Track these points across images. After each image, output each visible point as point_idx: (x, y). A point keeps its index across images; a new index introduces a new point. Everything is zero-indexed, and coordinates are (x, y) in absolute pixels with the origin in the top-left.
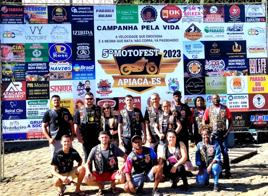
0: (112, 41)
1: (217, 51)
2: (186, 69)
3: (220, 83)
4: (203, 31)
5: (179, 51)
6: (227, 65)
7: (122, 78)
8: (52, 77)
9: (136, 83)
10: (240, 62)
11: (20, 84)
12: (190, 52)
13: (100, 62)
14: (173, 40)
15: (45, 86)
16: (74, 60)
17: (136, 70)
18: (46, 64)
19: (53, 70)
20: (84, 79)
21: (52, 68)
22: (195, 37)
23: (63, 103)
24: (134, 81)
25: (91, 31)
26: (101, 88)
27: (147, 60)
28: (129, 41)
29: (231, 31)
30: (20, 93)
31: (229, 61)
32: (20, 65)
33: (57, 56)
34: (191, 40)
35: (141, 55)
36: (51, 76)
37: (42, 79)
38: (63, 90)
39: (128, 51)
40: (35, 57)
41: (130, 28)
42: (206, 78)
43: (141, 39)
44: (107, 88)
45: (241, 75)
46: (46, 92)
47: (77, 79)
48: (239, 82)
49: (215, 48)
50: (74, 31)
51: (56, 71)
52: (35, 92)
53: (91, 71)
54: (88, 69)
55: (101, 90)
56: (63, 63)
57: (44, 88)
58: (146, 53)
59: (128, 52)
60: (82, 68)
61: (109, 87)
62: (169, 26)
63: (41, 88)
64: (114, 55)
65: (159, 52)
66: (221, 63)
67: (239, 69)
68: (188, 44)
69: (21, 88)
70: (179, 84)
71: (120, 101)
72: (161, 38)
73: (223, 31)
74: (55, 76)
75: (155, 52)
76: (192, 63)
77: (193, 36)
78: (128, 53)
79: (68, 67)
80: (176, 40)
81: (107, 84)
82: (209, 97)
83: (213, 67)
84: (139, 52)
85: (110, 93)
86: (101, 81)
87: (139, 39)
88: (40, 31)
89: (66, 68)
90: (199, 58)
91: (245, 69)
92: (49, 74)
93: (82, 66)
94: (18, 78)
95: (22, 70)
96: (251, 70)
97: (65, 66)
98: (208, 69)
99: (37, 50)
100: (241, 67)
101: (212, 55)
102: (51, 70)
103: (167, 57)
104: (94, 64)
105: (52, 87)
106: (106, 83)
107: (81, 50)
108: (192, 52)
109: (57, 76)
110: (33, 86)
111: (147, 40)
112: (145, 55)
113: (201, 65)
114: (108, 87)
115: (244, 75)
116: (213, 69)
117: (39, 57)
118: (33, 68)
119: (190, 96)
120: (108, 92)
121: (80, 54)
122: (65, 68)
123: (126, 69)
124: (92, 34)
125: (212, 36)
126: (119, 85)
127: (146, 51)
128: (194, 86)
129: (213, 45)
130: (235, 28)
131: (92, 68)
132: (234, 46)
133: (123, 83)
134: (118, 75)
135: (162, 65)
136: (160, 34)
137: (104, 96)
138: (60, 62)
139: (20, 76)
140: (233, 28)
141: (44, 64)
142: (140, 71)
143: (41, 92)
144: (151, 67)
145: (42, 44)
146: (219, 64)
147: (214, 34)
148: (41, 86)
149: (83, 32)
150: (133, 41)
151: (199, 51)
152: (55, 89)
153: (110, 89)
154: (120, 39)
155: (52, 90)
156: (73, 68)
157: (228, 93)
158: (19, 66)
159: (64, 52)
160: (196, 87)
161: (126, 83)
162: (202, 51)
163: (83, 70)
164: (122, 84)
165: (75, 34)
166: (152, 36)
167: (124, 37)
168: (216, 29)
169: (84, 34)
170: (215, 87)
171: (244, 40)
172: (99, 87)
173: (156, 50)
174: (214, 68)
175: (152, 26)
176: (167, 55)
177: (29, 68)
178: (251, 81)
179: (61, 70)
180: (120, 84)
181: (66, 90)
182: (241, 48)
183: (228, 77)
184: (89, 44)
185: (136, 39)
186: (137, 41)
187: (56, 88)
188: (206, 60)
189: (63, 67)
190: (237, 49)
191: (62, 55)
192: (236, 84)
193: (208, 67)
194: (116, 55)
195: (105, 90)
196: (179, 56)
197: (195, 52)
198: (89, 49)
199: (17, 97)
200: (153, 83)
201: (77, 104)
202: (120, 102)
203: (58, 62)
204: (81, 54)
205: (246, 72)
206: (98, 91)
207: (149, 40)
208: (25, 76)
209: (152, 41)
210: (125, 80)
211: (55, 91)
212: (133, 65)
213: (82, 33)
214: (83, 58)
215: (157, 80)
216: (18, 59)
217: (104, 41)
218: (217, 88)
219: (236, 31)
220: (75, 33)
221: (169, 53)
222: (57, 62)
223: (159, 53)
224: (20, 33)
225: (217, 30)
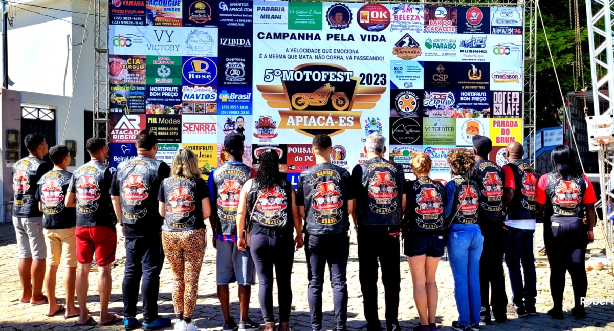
0: (280, 57)
1: (444, 78)
2: (393, 105)
3: (446, 128)
4: (422, 46)
5: (384, 75)
6: (458, 100)
7: (294, 115)
8: (186, 109)
9: (315, 123)
10: (480, 97)
11: (137, 118)
12: (400, 78)
13: (260, 88)
14: (375, 58)
15: (176, 122)
16: (220, 84)
17: (315, 102)
18: (177, 88)
19: (188, 98)
20: (235, 114)
21: (186, 95)
22: (410, 55)
23: (202, 149)
24: (312, 121)
25: (248, 40)
26: (261, 129)
27: (333, 88)
28: (306, 57)
29: (467, 47)
30: (136, 132)
31: (462, 94)
32: (138, 88)
33: (195, 76)
34: (402, 60)
35: (325, 80)
36: (184, 108)
37: (171, 112)
38: (202, 130)
39: (305, 72)
40: (162, 77)
41: (309, 37)
42: (425, 119)
43: (326, 54)
44: (270, 129)
45: (479, 117)
46: (176, 131)
47: (224, 114)
48: (476, 128)
49: (440, 72)
50: (221, 39)
51: (192, 99)
52: (160, 131)
53: (246, 102)
54: (241, 98)
55: (260, 132)
56: (203, 88)
57: (173, 126)
58: (331, 76)
59: (305, 74)
60: (232, 97)
61: (274, 128)
62: (369, 36)
63: (169, 126)
64: (282, 78)
65: (352, 76)
66: (448, 96)
67: (477, 108)
68: (398, 65)
69: (139, 125)
70: (381, 128)
71: (290, 150)
72: (357, 55)
73: (454, 46)
74: (191, 108)
75: (346, 76)
76: (403, 95)
77: (406, 52)
78: (305, 77)
79: (211, 94)
80: (379, 58)
81: (270, 122)
82: (428, 149)
83: (436, 102)
84: (321, 74)
85: (274, 137)
86: (261, 117)
87: (322, 54)
88: (169, 37)
89: (208, 96)
90: (414, 88)
91: (486, 107)
92: (181, 104)
93: (232, 94)
94: (134, 109)
95: (141, 97)
96: (495, 110)
97: (206, 93)
98: (429, 106)
99: (164, 67)
100: (479, 104)
101: (435, 84)
102: (185, 98)
103: (364, 84)
104: (251, 91)
105: (186, 125)
106: (268, 121)
107: (231, 69)
108: (404, 78)
109: (194, 108)
110: (156, 122)
111: (335, 57)
112: (331, 80)
113: (418, 98)
114: (272, 128)
115: (485, 116)
116: (436, 105)
117: (167, 78)
118: (157, 94)
119: (398, 147)
120: (271, 136)
121: (229, 74)
122: (206, 96)
123: (302, 101)
124: (249, 44)
125: (437, 54)
126: (289, 125)
127: (333, 74)
128: (405, 131)
129: (438, 69)
130: (474, 42)
131: (248, 96)
132: (470, 71)
133: (295, 123)
134: (288, 109)
135: (357, 96)
136: (355, 49)
137: (264, 141)
138: (199, 87)
139: (138, 105)
140: (470, 43)
141: (175, 88)
142: (322, 104)
143: (169, 131)
144: (339, 99)
145: (172, 58)
146: (445, 99)
147: (440, 51)
148: (169, 122)
149: (236, 41)
150: (313, 57)
151: (416, 77)
152: (190, 128)
153: (275, 130)
154: (293, 54)
155: (186, 129)
156: (218, 97)
157: (457, 144)
158: (136, 90)
159: (206, 71)
160: (408, 132)
161: (299, 123)
162: (419, 77)
163: (234, 99)
164: (293, 124)
165: (224, 44)
166: (342, 51)
167: (298, 51)
168: (443, 43)
169: (238, 44)
170: (438, 134)
171: (486, 61)
172: (257, 127)
173: (348, 73)
174: (438, 105)
175: (342, 35)
176: (365, 81)
177: (151, 94)
178: (494, 126)
179: (199, 99)
180: (291, 124)
181: (207, 130)
182: (482, 74)
183: (458, 119)
184: (244, 60)
185: (317, 54)
186: (320, 58)
187: (191, 126)
188: (426, 92)
189: (203, 95)
190: (475, 75)
191: (202, 76)
192: (471, 131)
193: (429, 102)
194: (286, 78)
195: (266, 132)
196: (383, 83)
197: (409, 78)
198: (245, 68)
199: (132, 138)
200: (341, 125)
201: (222, 152)
202: (289, 152)
203: (196, 87)
204: (232, 74)
205: (488, 112)
206: (257, 133)
207: (338, 57)
208: (145, 105)
209: (342, 58)
210: (297, 117)
211: (190, 130)
212: (312, 95)
213: (234, 43)
214: (234, 82)
215: (348, 120)
216: (135, 80)
217: (268, 56)
218: (441, 136)
219: (475, 47)
220: (223, 42)
221: (368, 78)
222: (193, 86)
223: (352, 78)
224: (139, 40)
225: (445, 44)
